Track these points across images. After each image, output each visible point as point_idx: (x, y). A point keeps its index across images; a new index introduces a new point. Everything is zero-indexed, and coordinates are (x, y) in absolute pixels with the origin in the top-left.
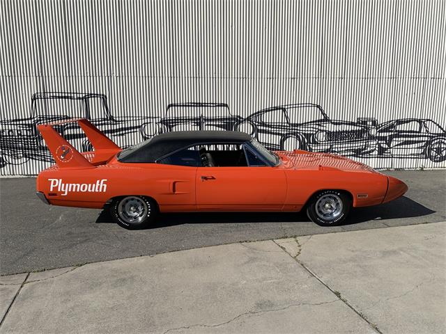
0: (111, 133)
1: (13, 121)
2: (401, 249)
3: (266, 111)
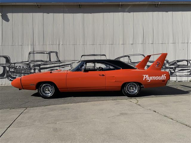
0: (59, 67)
1: (21, 62)
3: (121, 57)
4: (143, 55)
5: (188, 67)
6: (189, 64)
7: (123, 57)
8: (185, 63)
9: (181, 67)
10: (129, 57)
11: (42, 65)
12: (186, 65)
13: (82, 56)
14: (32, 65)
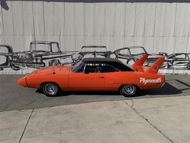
0: (60, 58)
1: (23, 52)
2: (173, 105)
3: (121, 49)
4: (143, 48)
5: (186, 60)
6: (187, 58)
7: (123, 49)
8: (183, 56)
9: (178, 60)
10: (129, 49)
11: (43, 55)
12: (184, 59)
13: (83, 47)
14: (34, 55)
